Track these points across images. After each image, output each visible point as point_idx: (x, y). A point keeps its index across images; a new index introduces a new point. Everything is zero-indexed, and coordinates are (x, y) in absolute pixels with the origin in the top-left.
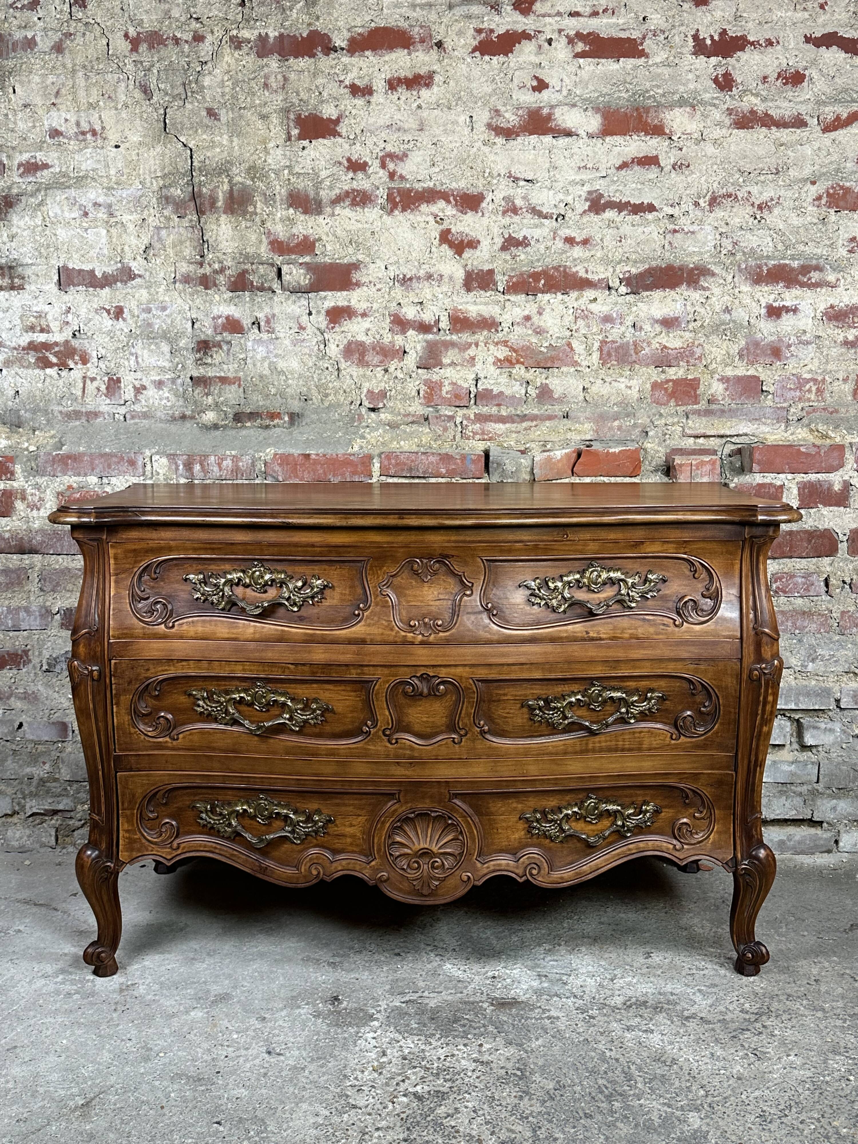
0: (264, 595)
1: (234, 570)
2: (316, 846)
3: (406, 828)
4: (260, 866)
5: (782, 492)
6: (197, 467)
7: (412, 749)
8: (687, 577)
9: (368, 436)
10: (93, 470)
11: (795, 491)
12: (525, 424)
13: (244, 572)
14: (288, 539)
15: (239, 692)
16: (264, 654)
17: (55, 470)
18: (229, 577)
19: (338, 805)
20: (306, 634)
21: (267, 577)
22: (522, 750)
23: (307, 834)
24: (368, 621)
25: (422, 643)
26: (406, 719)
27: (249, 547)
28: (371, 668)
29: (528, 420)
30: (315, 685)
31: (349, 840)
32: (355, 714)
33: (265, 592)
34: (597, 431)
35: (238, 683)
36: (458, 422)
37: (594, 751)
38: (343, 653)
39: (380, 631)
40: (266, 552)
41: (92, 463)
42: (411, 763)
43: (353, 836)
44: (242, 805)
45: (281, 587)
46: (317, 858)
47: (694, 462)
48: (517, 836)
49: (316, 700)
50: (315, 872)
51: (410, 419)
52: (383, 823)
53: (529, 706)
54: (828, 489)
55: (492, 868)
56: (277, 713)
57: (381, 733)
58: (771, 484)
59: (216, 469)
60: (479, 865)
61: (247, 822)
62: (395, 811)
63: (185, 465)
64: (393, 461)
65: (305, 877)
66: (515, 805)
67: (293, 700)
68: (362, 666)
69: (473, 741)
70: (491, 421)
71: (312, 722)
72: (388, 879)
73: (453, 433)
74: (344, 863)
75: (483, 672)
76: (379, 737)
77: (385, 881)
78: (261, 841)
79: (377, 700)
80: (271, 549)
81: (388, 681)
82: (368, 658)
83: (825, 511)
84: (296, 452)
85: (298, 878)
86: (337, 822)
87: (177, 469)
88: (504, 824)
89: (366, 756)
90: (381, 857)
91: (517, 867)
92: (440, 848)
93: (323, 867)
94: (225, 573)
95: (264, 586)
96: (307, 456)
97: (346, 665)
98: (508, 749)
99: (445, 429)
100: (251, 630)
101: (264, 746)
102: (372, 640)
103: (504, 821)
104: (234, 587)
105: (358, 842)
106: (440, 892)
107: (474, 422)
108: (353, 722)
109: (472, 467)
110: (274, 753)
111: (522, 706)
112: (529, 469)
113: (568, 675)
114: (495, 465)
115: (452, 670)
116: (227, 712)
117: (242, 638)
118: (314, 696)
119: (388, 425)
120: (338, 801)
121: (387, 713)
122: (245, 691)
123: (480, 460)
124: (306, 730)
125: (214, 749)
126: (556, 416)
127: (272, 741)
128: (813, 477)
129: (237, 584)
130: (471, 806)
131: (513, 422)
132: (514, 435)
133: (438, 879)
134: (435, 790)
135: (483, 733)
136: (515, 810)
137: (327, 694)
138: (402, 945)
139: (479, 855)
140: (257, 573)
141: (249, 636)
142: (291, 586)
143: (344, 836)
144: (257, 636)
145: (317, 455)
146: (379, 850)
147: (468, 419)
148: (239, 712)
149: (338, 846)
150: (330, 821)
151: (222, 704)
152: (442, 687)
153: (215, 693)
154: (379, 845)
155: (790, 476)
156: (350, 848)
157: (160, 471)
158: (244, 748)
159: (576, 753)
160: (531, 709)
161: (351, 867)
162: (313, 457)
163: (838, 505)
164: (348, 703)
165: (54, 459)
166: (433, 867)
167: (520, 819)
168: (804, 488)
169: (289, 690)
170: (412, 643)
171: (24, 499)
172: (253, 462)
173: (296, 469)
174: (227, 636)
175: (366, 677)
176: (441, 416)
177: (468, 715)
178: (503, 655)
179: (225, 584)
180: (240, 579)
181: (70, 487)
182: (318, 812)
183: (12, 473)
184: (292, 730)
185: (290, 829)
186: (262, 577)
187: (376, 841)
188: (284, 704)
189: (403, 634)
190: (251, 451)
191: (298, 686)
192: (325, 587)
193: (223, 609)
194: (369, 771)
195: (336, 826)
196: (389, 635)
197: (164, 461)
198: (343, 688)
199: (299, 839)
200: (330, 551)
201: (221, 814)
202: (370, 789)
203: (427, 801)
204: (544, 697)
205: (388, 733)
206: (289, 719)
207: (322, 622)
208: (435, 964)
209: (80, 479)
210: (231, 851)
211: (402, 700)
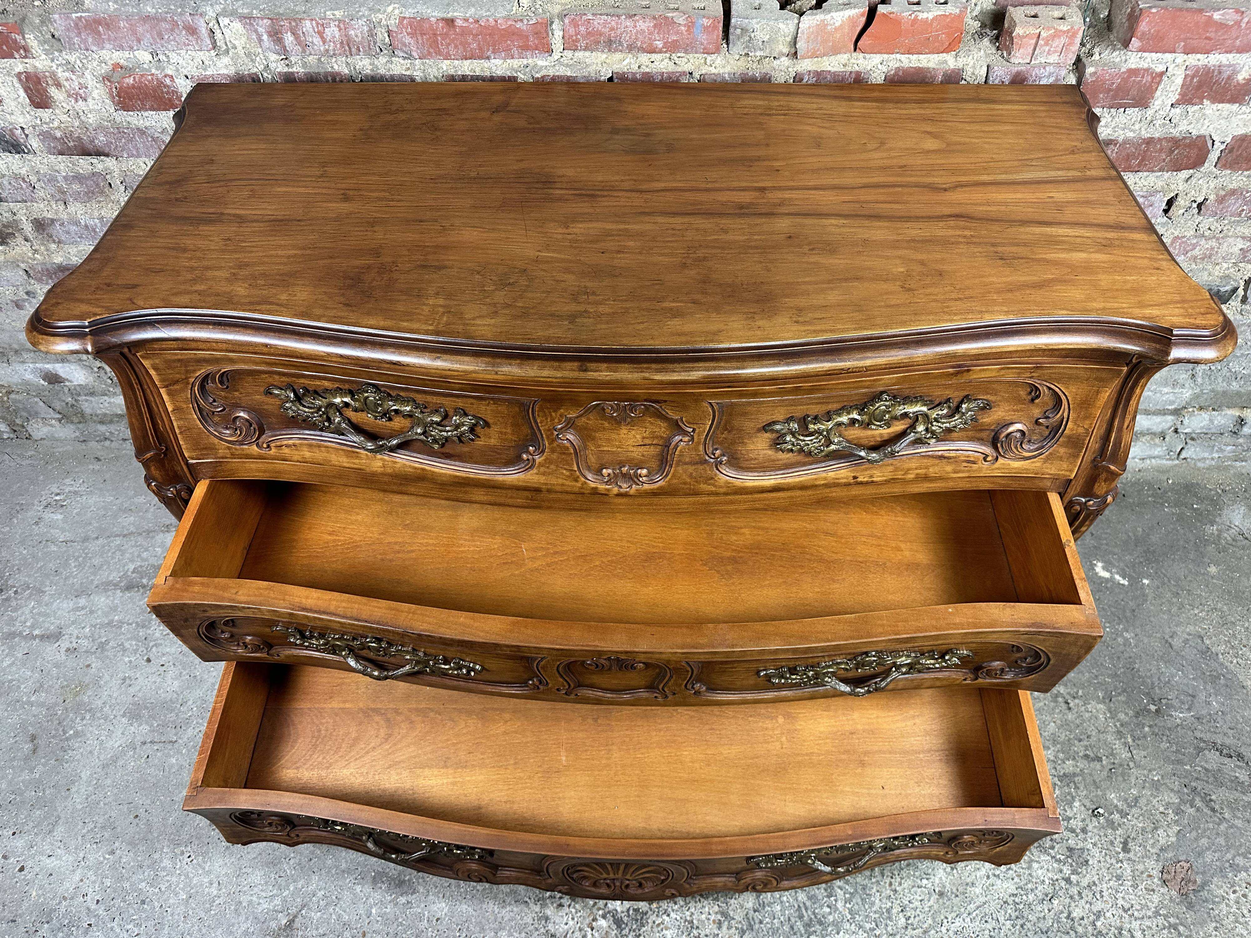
5: (1159, 83)
6: (289, 39)
8: (1019, 400)
10: (139, 41)
11: (1179, 81)
17: (85, 41)
24: (542, 469)
25: (619, 495)
39: (560, 481)
41: (134, 33)
47: (1044, 34)
54: (1229, 78)
58: (1147, 70)
59: (317, 40)
63: (270, 35)
64: (582, 29)
83: (1210, 108)
84: (434, 14)
87: (260, 40)
96: (450, 22)
109: (703, 38)
112: (788, 39)
114: (738, 31)
123: (715, 27)
128: (1214, 59)
145: (466, 20)
155: (1180, 58)
157: (236, 43)
162: (459, 23)
163: (1232, 101)
165: (76, 25)
168: (1193, 77)
170: (606, 494)
171: (58, 85)
172: (370, 30)
173: (436, 41)
181: (117, 66)
183: (26, 49)
189: (593, 485)
190: (364, 11)
192: (475, 425)
196: (573, 486)
197: (237, 25)
209: (126, 54)
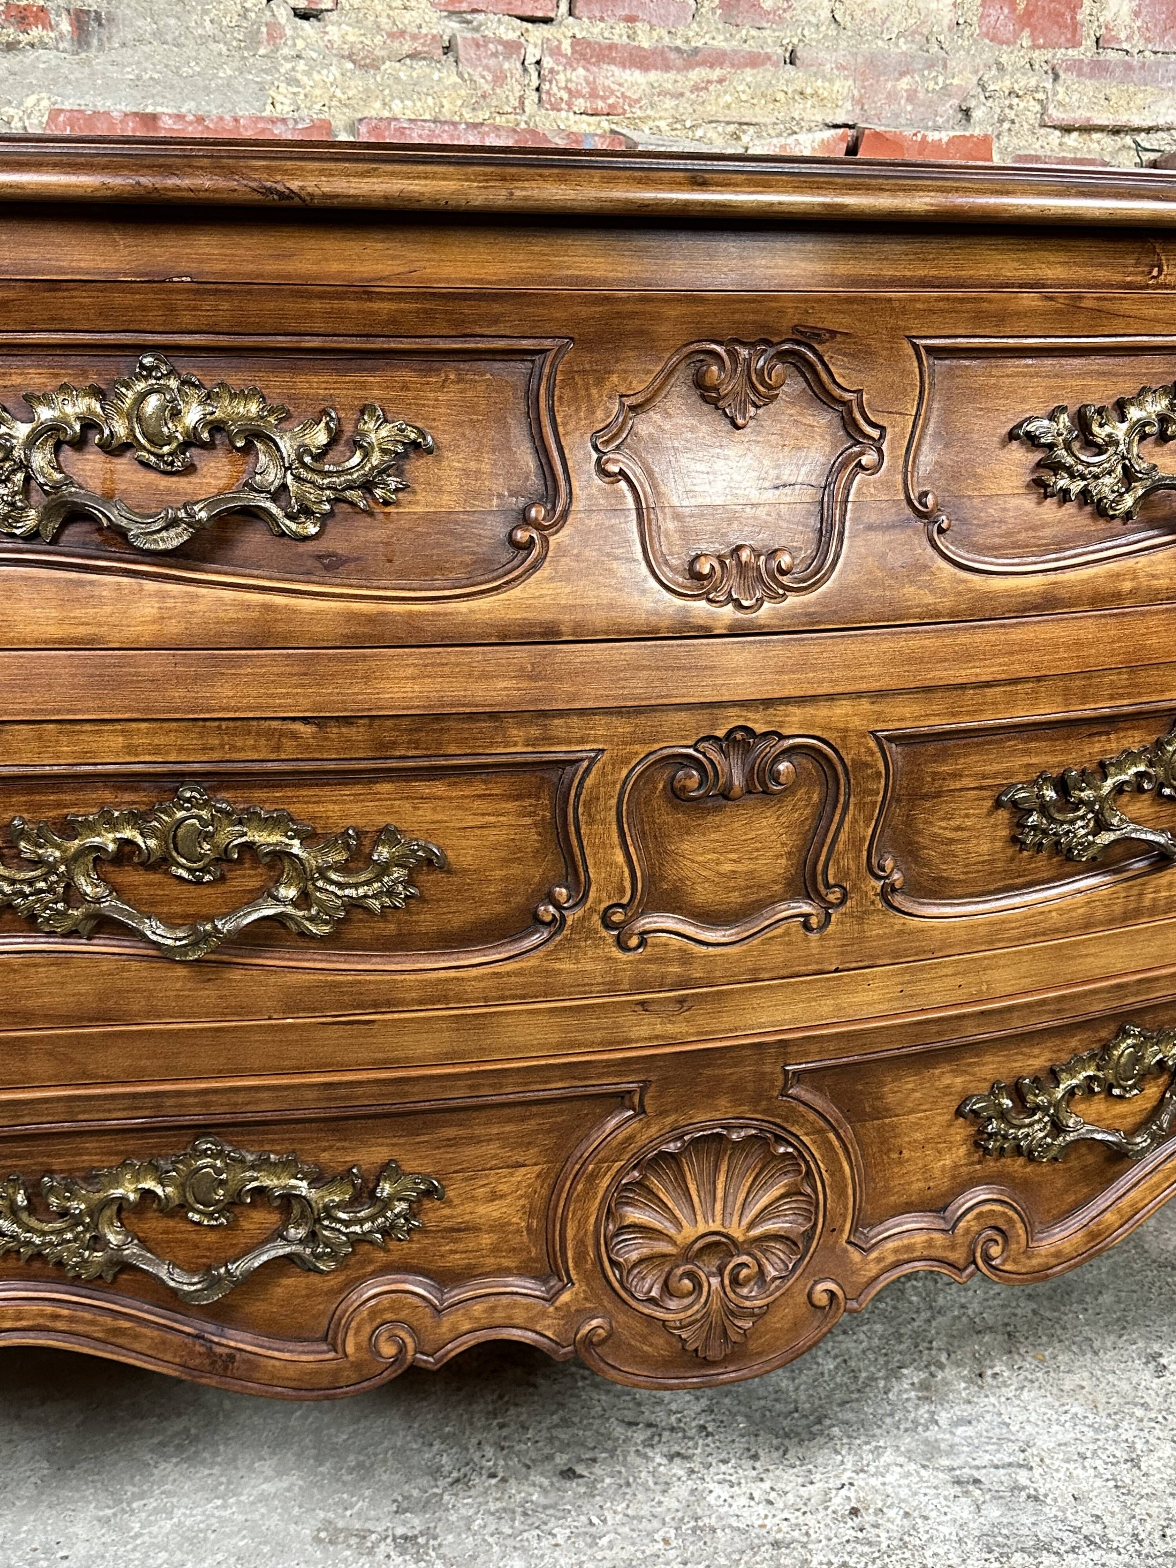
0: (182, 483)
1: (64, 388)
2: (386, 1269)
3: (655, 1183)
4: (210, 1353)
7: (685, 958)
9: (304, 80)
12: (696, 75)
13: (98, 393)
14: (271, 267)
15: (114, 825)
16: (202, 691)
18: (45, 413)
19: (453, 1143)
20: (352, 617)
21: (192, 415)
22: (983, 931)
23: (356, 1241)
24: (565, 564)
25: (735, 632)
26: (671, 872)
27: (118, 299)
28: (575, 721)
29: (703, 63)
30: (385, 787)
31: (486, 1240)
32: (516, 870)
33: (190, 469)
34: (859, 102)
35: (108, 796)
36: (530, 60)
37: (1153, 911)
38: (485, 676)
40: (186, 319)
42: (681, 1001)
43: (499, 1227)
44: (137, 1178)
45: (248, 449)
46: (392, 1308)
48: (948, 1161)
49: (387, 834)
50: (388, 1350)
51: (407, 47)
52: (593, 1178)
53: (1015, 803)
55: (891, 1259)
56: (253, 883)
57: (596, 920)
60: (855, 1256)
61: (154, 1225)
62: (630, 1139)
65: (357, 1366)
66: (946, 1081)
67: (308, 838)
68: (543, 714)
69: (861, 918)
70: (613, 61)
71: (375, 904)
72: (611, 1334)
73: (517, 91)
74: (478, 1308)
75: (907, 711)
76: (591, 934)
77: (603, 1341)
78: (214, 1283)
79: (592, 821)
80: (208, 303)
81: (625, 761)
82: (567, 687)
85: (335, 1374)
86: (450, 1194)
88: (918, 1136)
89: (547, 993)
90: (587, 1278)
91: (953, 1247)
92: (752, 1225)
93: (413, 1331)
94: (30, 400)
95: (185, 446)
97: (493, 716)
98: (947, 930)
99: (500, 79)
100: (148, 609)
101: (208, 994)
102: (578, 627)
103: (917, 1126)
104: (67, 452)
105: (515, 1241)
106: (753, 1346)
107: (570, 64)
108: (507, 895)
110: (242, 1011)
111: (998, 804)
113: (1125, 705)
115: (822, 712)
116: (72, 896)
117: (116, 637)
118: (381, 821)
119: (350, 57)
120: (451, 1132)
121: (620, 858)
122: (135, 819)
124: (354, 932)
125: (26, 1018)
126: (768, 57)
127: (236, 975)
129: (79, 444)
130: (836, 1099)
131: (667, 68)
132: (669, 103)
133: (751, 1314)
134: (746, 1070)
135: (887, 892)
136: (946, 1091)
137: (427, 813)
138: (563, 1435)
139: (854, 1230)
140: (153, 403)
141: (146, 632)
142: (287, 445)
143: (472, 1229)
144: (174, 628)
146: (580, 1258)
147: (556, 52)
148: (116, 889)
149: (457, 1260)
150: (429, 1193)
151: (52, 868)
152: (783, 767)
153: (23, 834)
154: (581, 1243)
156: (491, 1262)
158: (137, 1004)
159: (1111, 921)
160: (1019, 810)
161: (499, 1316)
162: (167, 122)
164: (493, 836)
166: (735, 1282)
167: (959, 1113)
169: (292, 809)
170: (706, 633)
174: (54, 631)
175: (560, 751)
176: (486, 39)
177: (855, 843)
178: (967, 656)
179: (31, 442)
180: (89, 425)
182: (388, 1170)
184: (304, 935)
185: (302, 1232)
186: (176, 414)
187: (570, 1233)
188: (280, 855)
189: (675, 602)
191: (325, 792)
192: (410, 447)
193: (33, 536)
194: (554, 1038)
195: (449, 1203)
196: (633, 609)
198: (479, 788)
199: (333, 1256)
200: (428, 316)
201: (64, 1213)
202: (557, 1087)
203: (723, 1102)
204: (1055, 773)
205: (618, 917)
206: (294, 903)
207: (402, 574)
208: (681, 1491)
210: (109, 1320)
211: (666, 817)
